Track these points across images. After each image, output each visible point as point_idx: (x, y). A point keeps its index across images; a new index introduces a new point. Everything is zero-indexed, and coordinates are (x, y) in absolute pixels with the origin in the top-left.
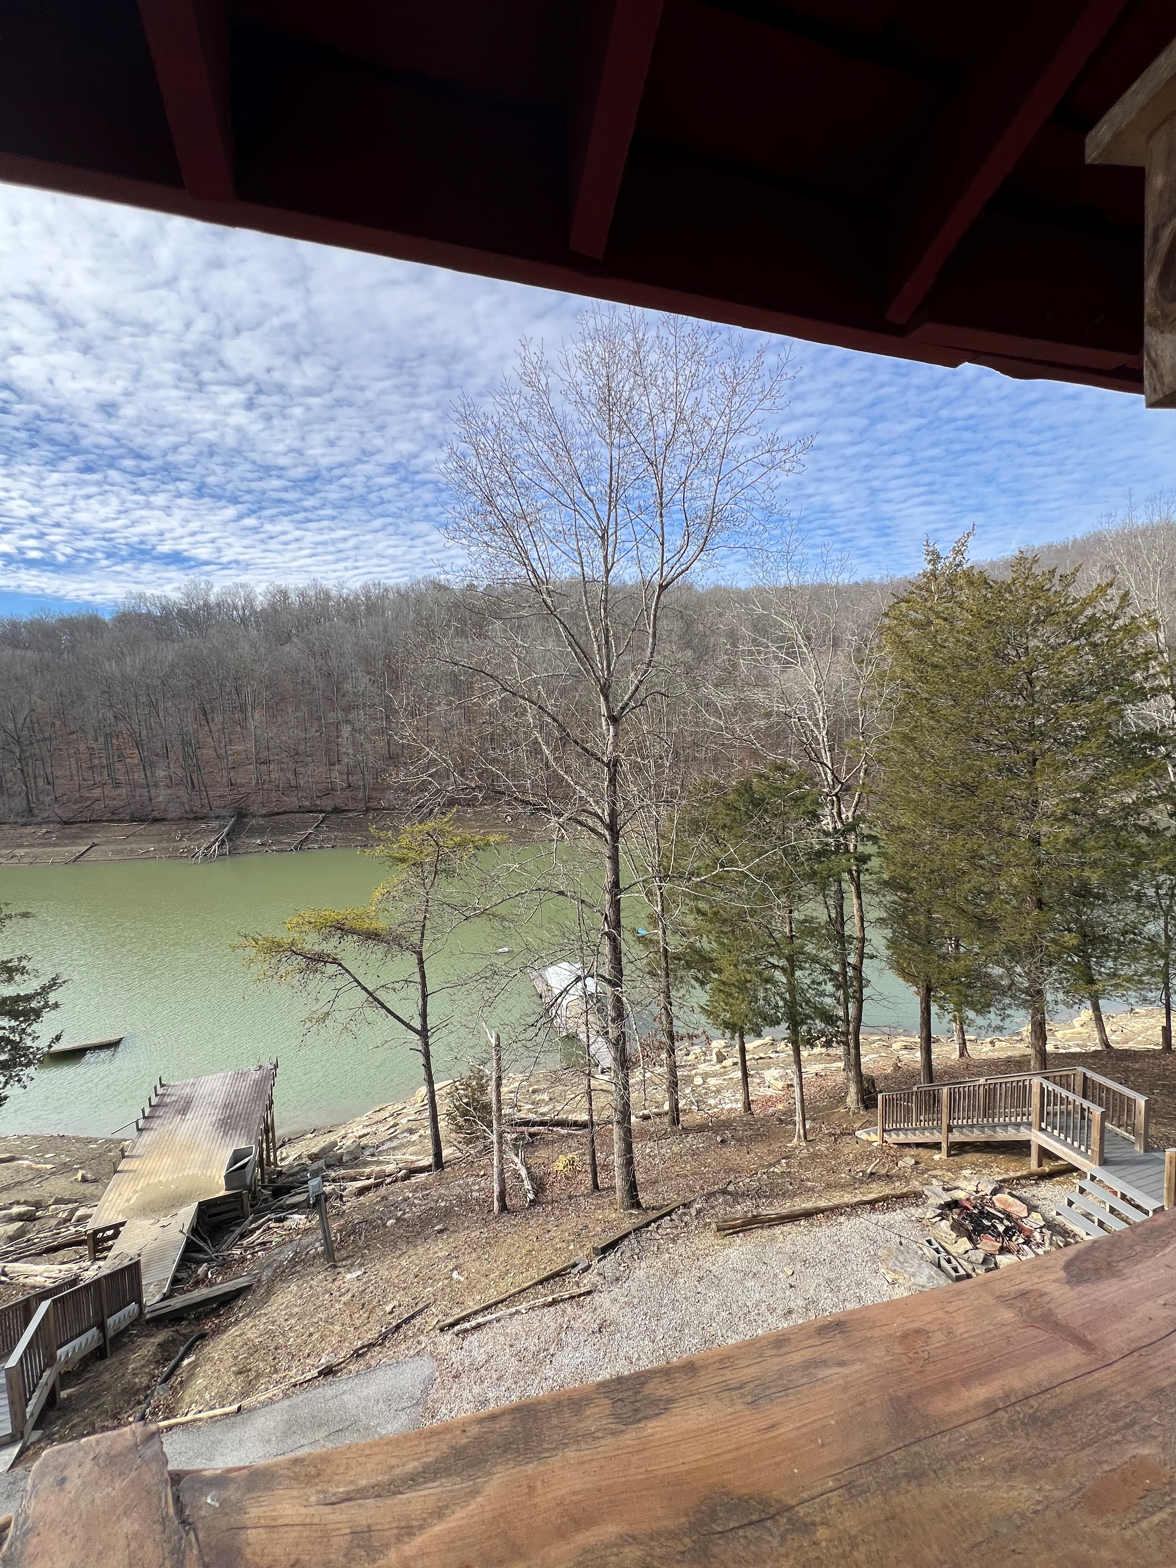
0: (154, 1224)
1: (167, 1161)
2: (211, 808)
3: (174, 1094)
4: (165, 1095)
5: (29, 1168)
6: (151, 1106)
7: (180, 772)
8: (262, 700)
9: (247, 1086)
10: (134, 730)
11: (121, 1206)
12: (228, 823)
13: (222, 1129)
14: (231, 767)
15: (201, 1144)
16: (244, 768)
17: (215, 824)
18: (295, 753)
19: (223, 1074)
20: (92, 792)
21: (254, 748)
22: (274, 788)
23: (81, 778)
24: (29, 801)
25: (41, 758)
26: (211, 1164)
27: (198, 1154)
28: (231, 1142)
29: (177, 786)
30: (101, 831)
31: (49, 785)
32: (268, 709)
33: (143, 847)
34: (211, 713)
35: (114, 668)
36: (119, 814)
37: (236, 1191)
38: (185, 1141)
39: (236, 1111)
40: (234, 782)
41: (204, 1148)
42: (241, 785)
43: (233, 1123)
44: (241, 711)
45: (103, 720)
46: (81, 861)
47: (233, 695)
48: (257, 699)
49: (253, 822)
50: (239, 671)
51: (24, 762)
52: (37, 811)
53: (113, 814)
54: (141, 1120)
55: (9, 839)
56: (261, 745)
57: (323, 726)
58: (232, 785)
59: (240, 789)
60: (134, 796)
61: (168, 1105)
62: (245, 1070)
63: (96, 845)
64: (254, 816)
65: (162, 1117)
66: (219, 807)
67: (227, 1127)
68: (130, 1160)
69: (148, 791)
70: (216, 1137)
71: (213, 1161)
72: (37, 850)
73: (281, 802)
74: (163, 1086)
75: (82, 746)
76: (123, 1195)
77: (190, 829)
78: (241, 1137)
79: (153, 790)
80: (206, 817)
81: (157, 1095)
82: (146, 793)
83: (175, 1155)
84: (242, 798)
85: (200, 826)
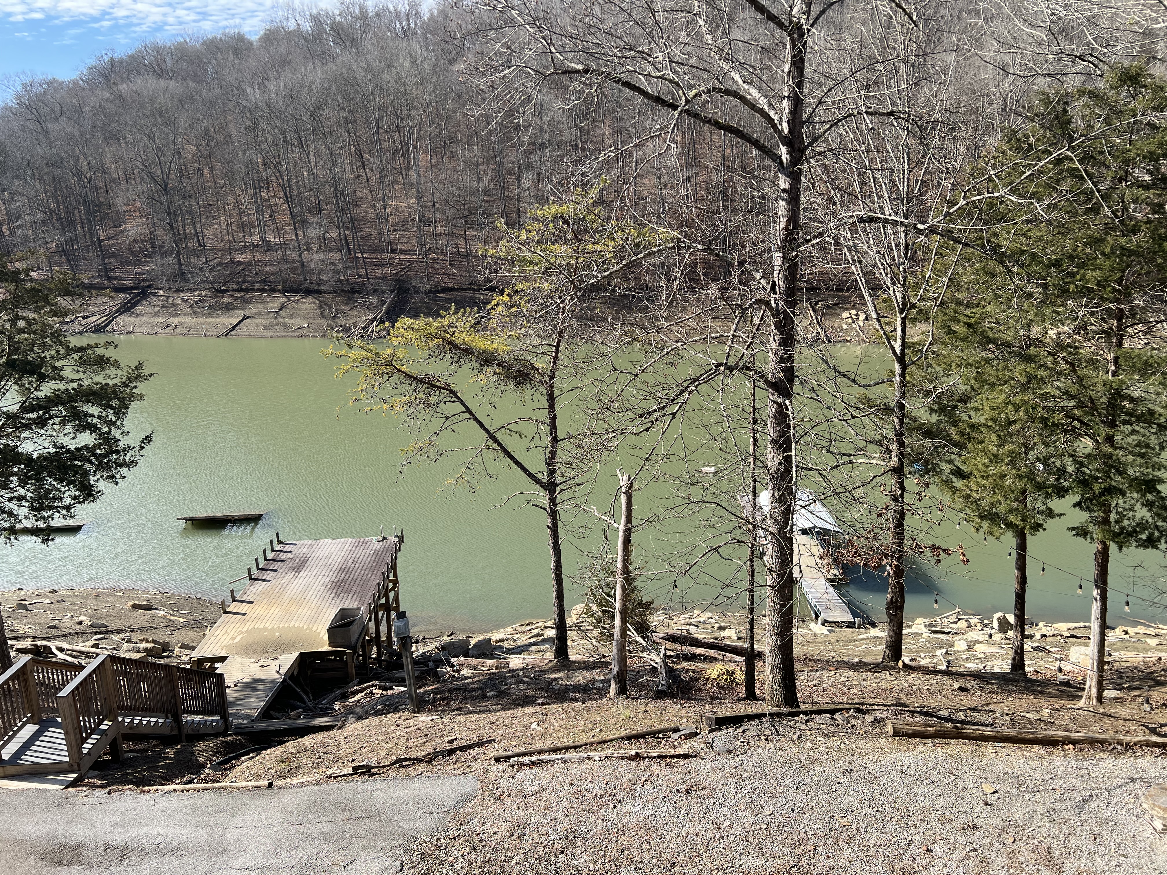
0: (254, 662)
1: (275, 611)
2: (368, 279)
3: (290, 552)
4: (281, 551)
5: (164, 618)
6: (266, 559)
7: (334, 234)
8: (425, 139)
9: (367, 555)
10: (283, 179)
11: (225, 642)
12: (387, 298)
13: (335, 591)
14: (391, 228)
15: (311, 601)
16: (407, 230)
17: (373, 299)
18: (465, 209)
19: (343, 540)
20: (243, 256)
21: (418, 203)
22: (440, 257)
23: (231, 239)
24: (180, 264)
25: (190, 213)
26: (318, 621)
27: (306, 609)
28: (339, 600)
29: (331, 250)
30: (251, 302)
31: (200, 245)
32: (434, 151)
33: (296, 322)
34: (367, 156)
35: (258, 96)
36: (271, 282)
37: (339, 649)
38: (295, 597)
39: (352, 576)
40: (394, 248)
41: (313, 605)
42: (403, 252)
43: (346, 586)
44: (403, 155)
45: (250, 166)
46: (233, 335)
47: (393, 132)
48: (419, 138)
49: (416, 299)
50: (398, 98)
51: (173, 216)
52: (189, 275)
53: (264, 282)
54: (254, 571)
55: (163, 306)
56: (426, 199)
57: (500, 173)
58: (393, 252)
59: (401, 257)
60: (286, 261)
61: (283, 561)
62: (367, 539)
63: (248, 318)
64: (417, 292)
65: (276, 571)
66: (377, 278)
67: (340, 589)
68: (240, 604)
69: (300, 255)
70: (327, 597)
71: (320, 618)
72: (191, 320)
73: (449, 275)
74: (280, 542)
75: (230, 199)
76: (229, 633)
77: (346, 304)
78: (350, 597)
79: (305, 254)
80: (363, 290)
81: (273, 550)
82: (298, 258)
83: (284, 607)
84: (404, 268)
85: (356, 301)
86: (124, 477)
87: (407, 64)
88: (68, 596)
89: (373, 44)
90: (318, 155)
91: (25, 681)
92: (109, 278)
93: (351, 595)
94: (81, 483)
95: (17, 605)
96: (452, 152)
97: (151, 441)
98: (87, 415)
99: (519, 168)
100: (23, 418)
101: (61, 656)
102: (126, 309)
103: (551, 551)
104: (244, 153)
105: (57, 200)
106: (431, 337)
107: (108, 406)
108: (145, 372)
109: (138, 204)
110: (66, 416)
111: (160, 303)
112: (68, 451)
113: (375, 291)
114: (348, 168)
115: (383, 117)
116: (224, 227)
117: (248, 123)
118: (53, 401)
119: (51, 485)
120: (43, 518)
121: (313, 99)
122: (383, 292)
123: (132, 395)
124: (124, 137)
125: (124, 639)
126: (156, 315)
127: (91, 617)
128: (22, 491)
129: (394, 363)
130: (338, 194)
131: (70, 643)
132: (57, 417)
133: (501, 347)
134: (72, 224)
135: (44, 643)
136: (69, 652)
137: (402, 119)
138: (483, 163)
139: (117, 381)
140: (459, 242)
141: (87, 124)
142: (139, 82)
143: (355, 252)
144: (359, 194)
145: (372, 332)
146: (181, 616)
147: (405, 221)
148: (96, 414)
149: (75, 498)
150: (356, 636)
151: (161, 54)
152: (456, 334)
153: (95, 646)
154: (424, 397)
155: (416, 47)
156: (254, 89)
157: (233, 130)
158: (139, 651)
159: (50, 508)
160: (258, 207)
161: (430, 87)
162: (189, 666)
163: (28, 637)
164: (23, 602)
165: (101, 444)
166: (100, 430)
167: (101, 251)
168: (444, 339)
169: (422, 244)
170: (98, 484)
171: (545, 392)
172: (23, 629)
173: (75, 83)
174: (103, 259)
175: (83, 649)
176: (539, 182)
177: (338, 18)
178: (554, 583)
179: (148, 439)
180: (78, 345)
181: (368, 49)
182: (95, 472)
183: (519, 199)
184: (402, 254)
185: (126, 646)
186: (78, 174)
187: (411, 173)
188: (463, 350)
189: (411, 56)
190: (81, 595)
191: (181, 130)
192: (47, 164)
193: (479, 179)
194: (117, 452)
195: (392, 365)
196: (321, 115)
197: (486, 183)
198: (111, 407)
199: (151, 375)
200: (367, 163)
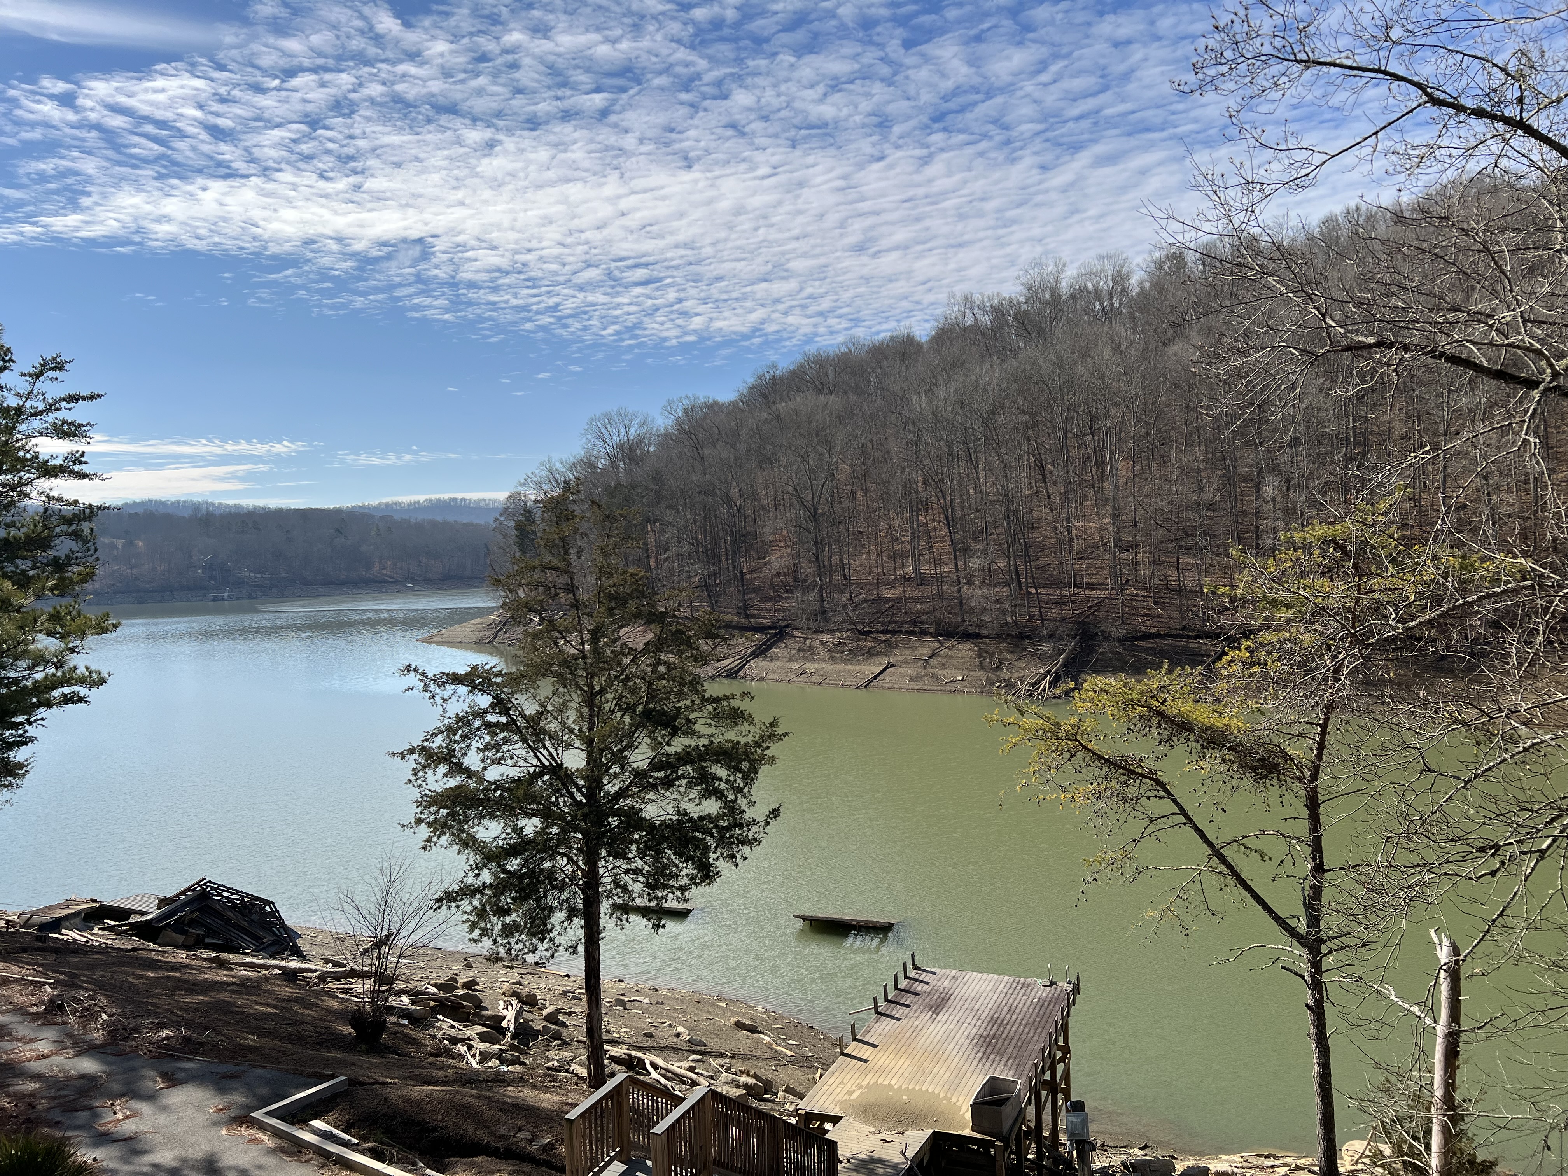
0: (873, 1133)
1: (903, 1064)
2: (1043, 620)
3: (927, 983)
4: (916, 980)
5: (769, 1046)
6: (896, 988)
7: (1002, 564)
8: (1127, 441)
9: (1028, 1003)
10: (945, 499)
11: (840, 1096)
12: (1066, 646)
13: (983, 1049)
14: (1076, 556)
15: (951, 1058)
16: (1097, 558)
17: (1047, 647)
18: (1178, 530)
19: (996, 977)
20: (893, 591)
21: (1114, 524)
22: (1141, 592)
23: (880, 570)
24: (822, 601)
25: (838, 541)
26: (959, 1089)
27: (944, 1069)
28: (988, 1064)
29: (997, 584)
30: (897, 647)
31: (846, 579)
32: (1138, 457)
33: (948, 674)
34: (1050, 467)
35: (923, 405)
36: (922, 623)
37: (985, 1137)
38: (930, 1048)
39: (1006, 1032)
40: (1079, 581)
41: (954, 1065)
42: (1090, 586)
43: (999, 1045)
44: (1096, 464)
45: (908, 485)
46: (873, 687)
47: (1084, 435)
48: (1119, 440)
49: (1105, 648)
50: (1094, 394)
51: (820, 547)
52: (831, 614)
53: (914, 622)
54: (881, 1003)
55: (800, 650)
56: (1124, 518)
57: (1230, 479)
58: (1076, 586)
59: (1088, 592)
60: (942, 597)
61: (917, 994)
62: (1029, 980)
63: (892, 666)
64: (1107, 638)
65: (908, 1006)
66: (1054, 620)
67: (990, 1048)
68: (861, 1045)
69: (959, 591)
70: (972, 1056)
71: (962, 1085)
72: (827, 667)
73: (1153, 617)
74: (916, 968)
75: (883, 525)
76: (845, 1084)
77: (1012, 652)
78: (1003, 1063)
79: (965, 590)
80: (1035, 635)
81: (906, 977)
82: (956, 594)
83: (916, 1059)
84: (1090, 607)
85: (1025, 649)
86: (745, 859)
87: (1107, 351)
88: (667, 998)
89: (1065, 332)
90: (988, 468)
91: (620, 1104)
92: (748, 617)
93: (1004, 1059)
94: (700, 860)
95: (617, 1000)
96: (1162, 457)
97: (778, 815)
98: (715, 778)
99: (1259, 473)
100: (651, 777)
101: (654, 1074)
102: (761, 651)
103: (1313, 1046)
104: (903, 472)
105: (706, 530)
106: (1131, 704)
107: (738, 769)
108: (780, 730)
109: (785, 533)
110: (693, 777)
111: (797, 646)
112: (691, 819)
113: (1051, 636)
114: (1024, 482)
115: (1072, 418)
116: (873, 557)
117: (911, 436)
118: (682, 759)
119: (669, 859)
120: (656, 898)
121: (988, 404)
122: (1061, 638)
123: (763, 757)
124: (778, 460)
125: (722, 1066)
126: (791, 660)
127: (690, 1029)
128: (639, 863)
129: (1079, 738)
130: (1010, 516)
131: (665, 1060)
132: (685, 778)
133: (1237, 723)
134: (717, 556)
135: (639, 1054)
136: (663, 1072)
137: (1098, 419)
138: (1206, 469)
139: (750, 739)
140: (1169, 573)
141: (742, 448)
142: (798, 399)
143: (1027, 587)
144: (1036, 514)
145: (1044, 690)
146: (788, 1047)
147: (1095, 546)
148: (724, 778)
149: (692, 878)
150: (1010, 1122)
151: (823, 367)
152: (1169, 702)
153: (692, 1069)
154: (1117, 786)
155: (1121, 330)
156: (920, 397)
157: (893, 446)
158: (738, 1086)
159: (665, 887)
160: (913, 534)
161: (1137, 377)
162: (793, 1121)
163: (623, 1043)
164: (622, 998)
165: (725, 814)
166: (726, 797)
167: (743, 585)
168: (1150, 708)
169: (1115, 577)
170: (718, 864)
171: (1302, 793)
172: (619, 1032)
173: (734, 404)
174: (744, 594)
175: (678, 1071)
176: (1288, 490)
177: (1024, 306)
178: (1318, 1100)
179: (775, 813)
180: (714, 696)
181: (1058, 338)
182: (716, 848)
183: (1258, 514)
184: (1089, 589)
185: (725, 1076)
186: (728, 501)
187: (1106, 485)
188: (1177, 725)
189: (1113, 341)
190: (681, 1000)
191: (837, 449)
192: (700, 492)
193: (1201, 489)
194: (741, 826)
195: (1076, 740)
196: (996, 421)
197: (1211, 493)
198: (740, 771)
199: (786, 734)
200: (1049, 475)
